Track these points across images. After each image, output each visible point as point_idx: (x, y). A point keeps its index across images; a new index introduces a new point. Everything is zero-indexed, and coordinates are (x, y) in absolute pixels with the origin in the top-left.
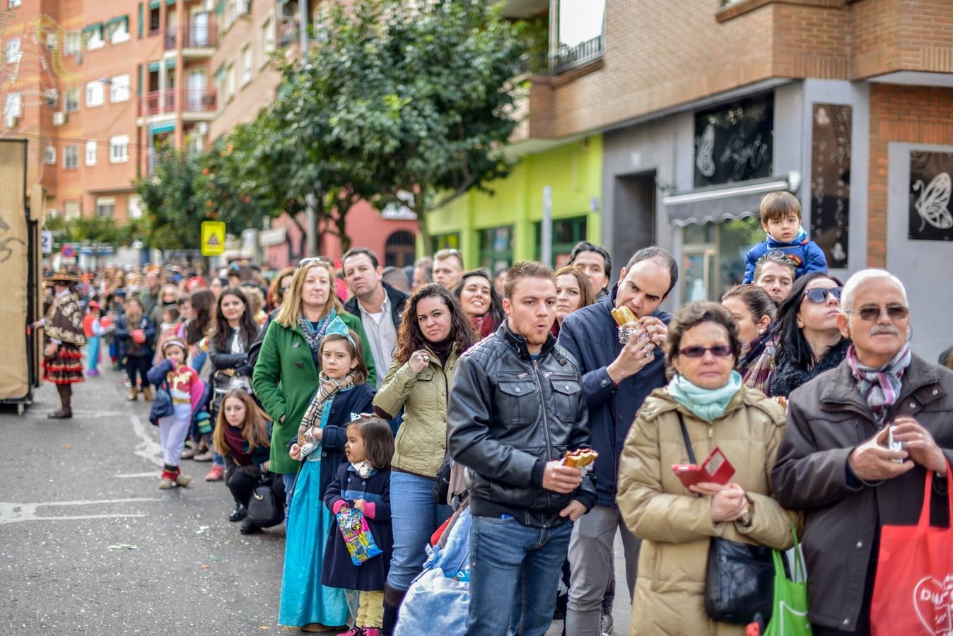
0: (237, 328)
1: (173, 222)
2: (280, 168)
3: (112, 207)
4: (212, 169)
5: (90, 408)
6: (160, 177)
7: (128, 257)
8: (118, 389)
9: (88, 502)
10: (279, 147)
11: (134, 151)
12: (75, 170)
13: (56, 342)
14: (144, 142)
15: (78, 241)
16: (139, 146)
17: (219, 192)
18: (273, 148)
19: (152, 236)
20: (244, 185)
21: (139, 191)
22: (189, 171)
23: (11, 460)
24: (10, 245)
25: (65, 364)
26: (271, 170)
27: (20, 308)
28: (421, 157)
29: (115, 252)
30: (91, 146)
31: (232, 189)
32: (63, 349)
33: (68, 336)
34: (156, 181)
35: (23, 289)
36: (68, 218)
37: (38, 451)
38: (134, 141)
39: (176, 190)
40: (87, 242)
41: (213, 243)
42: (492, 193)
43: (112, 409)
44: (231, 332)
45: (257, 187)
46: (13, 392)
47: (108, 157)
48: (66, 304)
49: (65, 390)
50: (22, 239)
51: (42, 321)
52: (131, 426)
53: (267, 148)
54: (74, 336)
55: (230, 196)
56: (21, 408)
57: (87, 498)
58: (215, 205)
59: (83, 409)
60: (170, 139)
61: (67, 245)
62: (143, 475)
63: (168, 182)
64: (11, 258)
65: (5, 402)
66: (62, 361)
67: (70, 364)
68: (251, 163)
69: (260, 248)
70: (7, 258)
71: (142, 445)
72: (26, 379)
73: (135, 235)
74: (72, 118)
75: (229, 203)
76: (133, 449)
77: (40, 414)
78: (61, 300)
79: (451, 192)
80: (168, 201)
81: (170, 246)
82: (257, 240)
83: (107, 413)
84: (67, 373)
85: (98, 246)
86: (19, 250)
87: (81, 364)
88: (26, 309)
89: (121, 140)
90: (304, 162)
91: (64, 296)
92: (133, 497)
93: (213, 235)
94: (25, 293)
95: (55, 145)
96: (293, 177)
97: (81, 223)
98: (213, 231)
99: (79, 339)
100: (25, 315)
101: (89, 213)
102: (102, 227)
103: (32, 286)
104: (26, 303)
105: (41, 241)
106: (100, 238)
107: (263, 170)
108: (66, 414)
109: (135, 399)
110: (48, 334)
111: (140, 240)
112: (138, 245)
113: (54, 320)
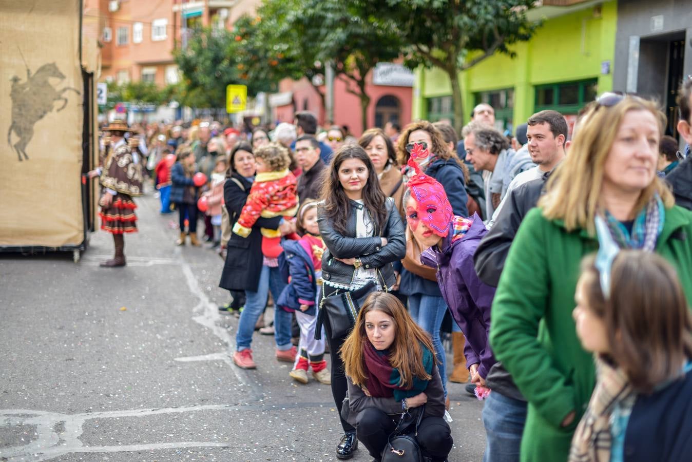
0: (359, 201)
1: (204, 85)
2: (311, 32)
3: (154, 75)
4: (244, 36)
5: (142, 255)
6: (194, 49)
7: (166, 113)
8: (166, 231)
9: (149, 412)
10: (310, 12)
11: (171, 30)
12: (126, 47)
13: (111, 193)
14: (179, 23)
15: (127, 100)
16: (175, 26)
17: (249, 57)
18: (305, 12)
19: (186, 97)
20: (276, 47)
21: (176, 62)
22: (217, 44)
23: (61, 328)
24: (65, 95)
25: (120, 213)
26: (302, 33)
27: (76, 157)
28: (468, 12)
29: (155, 111)
30: (138, 27)
31: (261, 54)
32: (119, 199)
33: (123, 187)
34: (191, 54)
35: (79, 139)
36: (120, 83)
37: (91, 315)
38: (171, 23)
39: (206, 59)
40: (134, 102)
41: (236, 103)
42: (513, 55)
43: (163, 256)
44: (353, 206)
45: (289, 49)
46: (69, 240)
47: (150, 37)
48: (121, 155)
49: (119, 240)
50: (78, 89)
51: (97, 171)
52: (183, 280)
53: (300, 13)
54: (129, 187)
55: (259, 60)
56: (76, 255)
57: (148, 404)
58: (245, 68)
59: (137, 255)
60: (199, 20)
61: (119, 104)
62: (208, 357)
63: (200, 52)
64: (66, 109)
65: (61, 249)
66: (117, 210)
67: (125, 215)
68: (285, 26)
69: (269, 108)
70: (63, 107)
71: (200, 306)
72: (81, 227)
73: (173, 97)
74: (124, 6)
75: (258, 65)
76: (191, 314)
77: (94, 261)
78: (117, 150)
79: (479, 53)
80: (200, 68)
81: (200, 105)
82: (267, 101)
83: (159, 261)
84: (122, 223)
85: (142, 105)
86: (75, 100)
87: (135, 215)
88: (81, 158)
89: (162, 23)
90: (333, 27)
91: (121, 146)
92: (203, 401)
93: (236, 97)
94: (79, 143)
95: (111, 26)
96: (322, 40)
97: (131, 87)
98: (236, 93)
99: (134, 190)
100: (81, 164)
101: (136, 79)
102: (146, 90)
103: (87, 136)
104: (81, 153)
105: (96, 92)
106: (146, 99)
107: (294, 33)
108: (120, 261)
109: (183, 244)
110: (104, 184)
111: (177, 100)
112: (174, 104)
113: (109, 170)
